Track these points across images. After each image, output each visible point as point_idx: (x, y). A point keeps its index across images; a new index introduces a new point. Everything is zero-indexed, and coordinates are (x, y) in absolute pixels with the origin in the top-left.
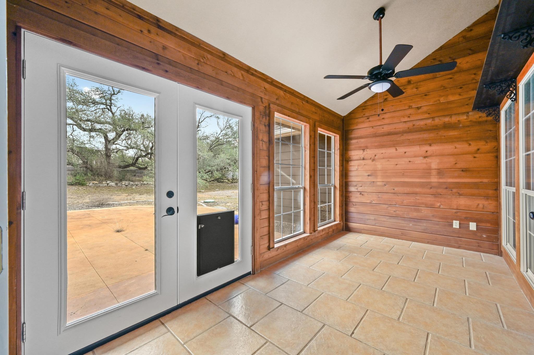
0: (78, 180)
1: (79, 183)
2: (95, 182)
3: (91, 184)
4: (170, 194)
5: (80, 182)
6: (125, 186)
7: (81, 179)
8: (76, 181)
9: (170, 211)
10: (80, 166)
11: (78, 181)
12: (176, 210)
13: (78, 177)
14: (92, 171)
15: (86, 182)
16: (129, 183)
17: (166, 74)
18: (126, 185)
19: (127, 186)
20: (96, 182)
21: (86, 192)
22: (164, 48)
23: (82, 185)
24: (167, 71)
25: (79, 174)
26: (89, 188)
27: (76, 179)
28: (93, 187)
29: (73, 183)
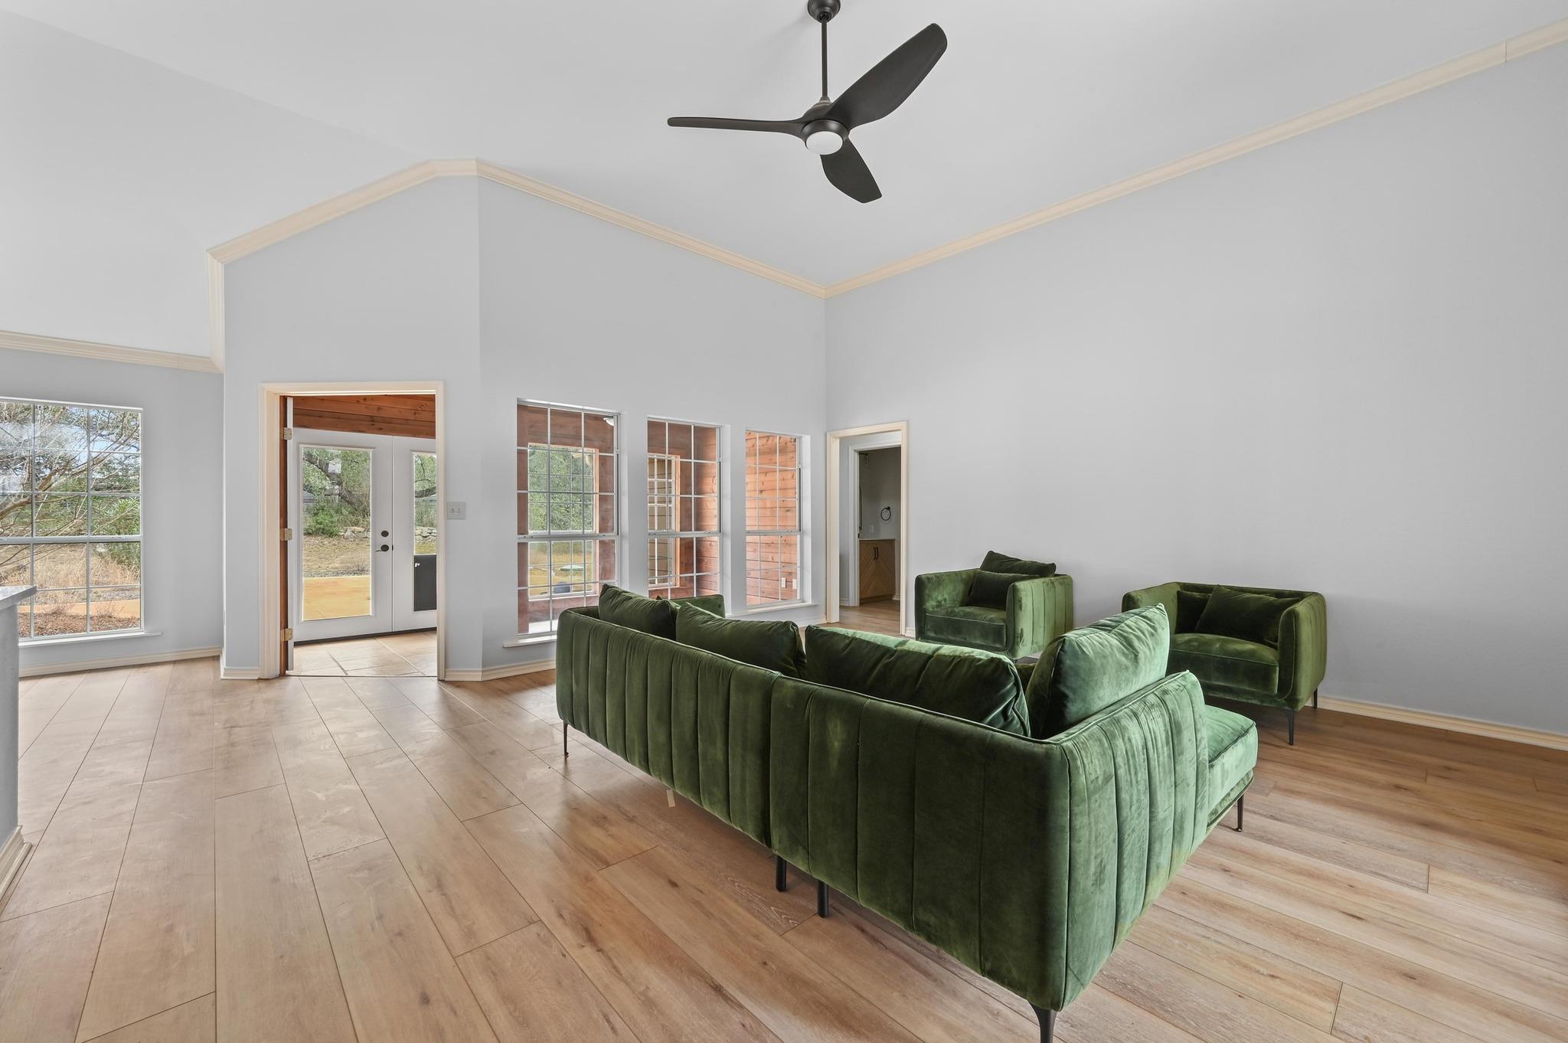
0: (321, 523)
1: (323, 529)
2: (356, 528)
3: (348, 533)
4: (385, 534)
5: (327, 528)
6: (421, 538)
7: (327, 521)
8: (318, 526)
9: (385, 548)
10: (326, 493)
11: (322, 526)
12: (390, 548)
13: (321, 517)
14: (350, 503)
15: (337, 528)
16: (430, 531)
17: (380, 431)
18: (424, 535)
19: (426, 537)
20: (360, 529)
21: (337, 551)
22: (379, 409)
23: (331, 535)
24: (381, 429)
25: (323, 510)
26: (343, 542)
27: (317, 522)
28: (352, 540)
29: (310, 531)
